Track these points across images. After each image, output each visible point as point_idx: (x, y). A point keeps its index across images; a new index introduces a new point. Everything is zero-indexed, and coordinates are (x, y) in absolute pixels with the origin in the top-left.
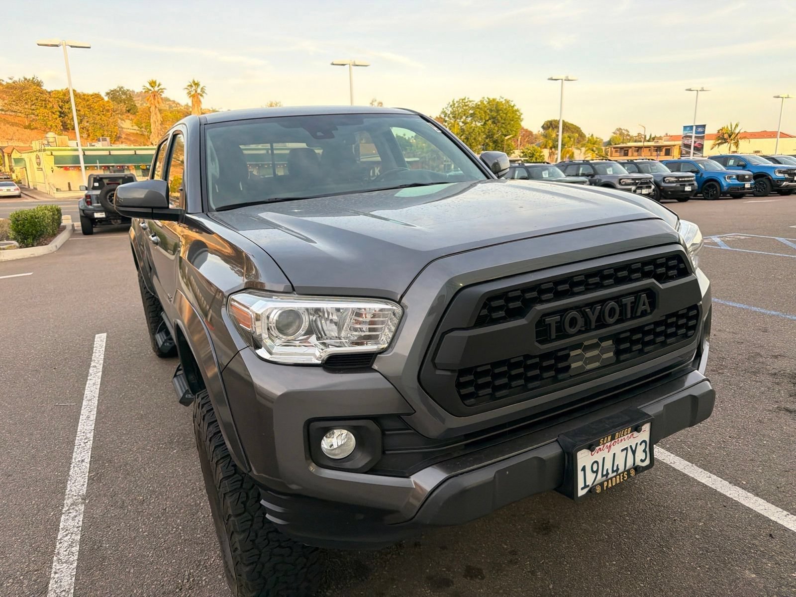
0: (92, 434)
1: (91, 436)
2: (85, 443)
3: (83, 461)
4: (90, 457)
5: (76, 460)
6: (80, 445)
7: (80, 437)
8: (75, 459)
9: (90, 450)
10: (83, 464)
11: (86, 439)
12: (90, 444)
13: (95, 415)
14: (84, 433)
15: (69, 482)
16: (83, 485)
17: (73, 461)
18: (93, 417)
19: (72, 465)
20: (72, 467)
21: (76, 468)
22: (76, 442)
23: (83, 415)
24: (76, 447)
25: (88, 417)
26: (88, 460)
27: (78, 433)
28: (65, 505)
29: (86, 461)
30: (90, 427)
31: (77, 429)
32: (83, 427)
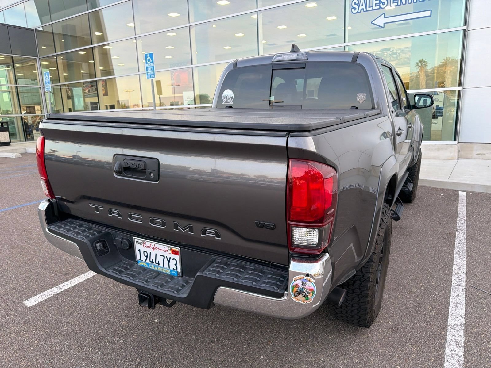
0: (455, 256)
1: (455, 255)
2: (459, 252)
3: (459, 243)
6: (462, 252)
7: (463, 256)
8: (464, 246)
9: (455, 247)
12: (456, 250)
13: (454, 268)
14: (461, 259)
15: (465, 237)
16: (458, 234)
21: (463, 242)
22: (465, 255)
24: (465, 252)
25: (459, 268)
26: (456, 243)
27: (465, 260)
28: (465, 231)
29: (458, 243)
30: (457, 261)
31: (466, 263)
32: (462, 263)
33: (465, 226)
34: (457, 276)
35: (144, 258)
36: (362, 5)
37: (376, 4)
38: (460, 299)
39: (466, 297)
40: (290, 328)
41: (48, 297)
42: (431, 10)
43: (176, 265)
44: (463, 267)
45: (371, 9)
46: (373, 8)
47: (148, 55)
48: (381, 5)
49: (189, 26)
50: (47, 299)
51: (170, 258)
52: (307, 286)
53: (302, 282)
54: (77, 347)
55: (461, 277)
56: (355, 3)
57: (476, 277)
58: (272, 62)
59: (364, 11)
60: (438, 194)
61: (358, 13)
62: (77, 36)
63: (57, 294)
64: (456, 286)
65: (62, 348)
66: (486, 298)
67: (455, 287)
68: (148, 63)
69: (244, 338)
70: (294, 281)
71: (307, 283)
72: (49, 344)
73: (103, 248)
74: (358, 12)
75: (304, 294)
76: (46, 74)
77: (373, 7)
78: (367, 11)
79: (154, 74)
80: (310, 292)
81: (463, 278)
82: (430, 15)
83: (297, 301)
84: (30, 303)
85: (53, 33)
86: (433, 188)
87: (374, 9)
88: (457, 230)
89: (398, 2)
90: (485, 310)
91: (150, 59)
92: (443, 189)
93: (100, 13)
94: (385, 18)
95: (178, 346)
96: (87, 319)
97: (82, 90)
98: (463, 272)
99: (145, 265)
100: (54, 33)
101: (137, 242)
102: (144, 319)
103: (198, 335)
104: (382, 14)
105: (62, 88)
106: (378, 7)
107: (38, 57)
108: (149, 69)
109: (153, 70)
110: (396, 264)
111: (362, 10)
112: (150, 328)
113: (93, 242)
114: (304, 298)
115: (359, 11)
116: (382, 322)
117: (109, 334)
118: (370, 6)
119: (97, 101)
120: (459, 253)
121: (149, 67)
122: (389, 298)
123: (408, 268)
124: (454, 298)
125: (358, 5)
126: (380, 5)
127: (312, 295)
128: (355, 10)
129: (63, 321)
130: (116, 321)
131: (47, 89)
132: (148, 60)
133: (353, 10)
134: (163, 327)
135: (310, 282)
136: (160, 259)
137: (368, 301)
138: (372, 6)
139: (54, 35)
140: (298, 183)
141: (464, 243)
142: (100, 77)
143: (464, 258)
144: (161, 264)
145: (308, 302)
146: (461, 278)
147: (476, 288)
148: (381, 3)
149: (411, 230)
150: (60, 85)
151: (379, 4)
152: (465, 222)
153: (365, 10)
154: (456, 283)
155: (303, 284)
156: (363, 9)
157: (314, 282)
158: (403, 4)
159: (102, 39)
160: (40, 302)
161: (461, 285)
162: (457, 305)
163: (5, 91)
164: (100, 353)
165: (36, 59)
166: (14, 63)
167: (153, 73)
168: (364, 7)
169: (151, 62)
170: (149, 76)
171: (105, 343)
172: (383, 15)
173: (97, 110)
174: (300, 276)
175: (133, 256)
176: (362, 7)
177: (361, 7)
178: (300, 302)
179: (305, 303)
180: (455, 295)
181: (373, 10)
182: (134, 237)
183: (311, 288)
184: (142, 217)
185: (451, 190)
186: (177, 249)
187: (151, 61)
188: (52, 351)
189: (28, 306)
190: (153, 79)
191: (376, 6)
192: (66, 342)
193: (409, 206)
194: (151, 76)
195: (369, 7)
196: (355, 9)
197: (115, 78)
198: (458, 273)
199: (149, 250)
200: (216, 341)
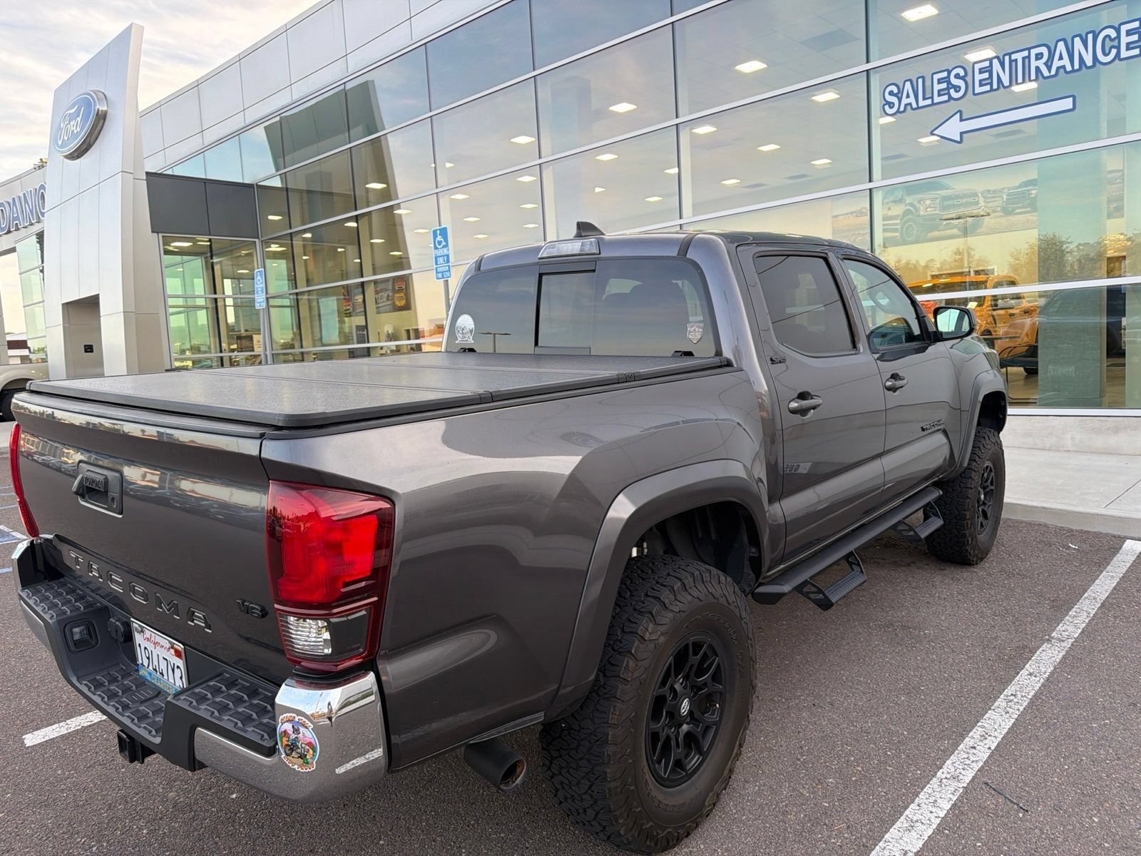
0: (996, 704)
1: (1000, 702)
2: (1015, 695)
3: (1031, 674)
4: (1020, 674)
5: (1038, 679)
6: (1022, 696)
7: (1016, 707)
8: (1039, 681)
9: (1013, 683)
10: (1032, 671)
11: (1011, 701)
12: (1008, 691)
13: (971, 734)
14: (1007, 713)
15: (1058, 660)
16: (1043, 650)
17: (1042, 680)
18: (976, 732)
19: (1046, 675)
20: (1048, 674)
21: (1043, 670)
22: (1025, 704)
23: (989, 748)
24: (1030, 697)
25: (984, 737)
26: (1024, 672)
27: (1016, 716)
28: (1070, 643)
29: (1028, 672)
30: (993, 717)
31: (1014, 724)
32: (1003, 724)
33: (1080, 631)
34: (966, 756)
35: (146, 663)
36: (908, 96)
37: (939, 91)
38: (931, 812)
39: (950, 809)
40: (488, 839)
41: (69, 731)
42: (1074, 97)
43: (181, 678)
44: (996, 734)
45: (929, 102)
46: (933, 101)
47: (438, 232)
48: (952, 91)
49: (540, 164)
50: (66, 734)
51: (174, 664)
52: (301, 735)
53: (293, 727)
54: (63, 833)
55: (972, 759)
56: (891, 93)
57: (1016, 761)
58: (540, 259)
59: (913, 109)
60: (1063, 547)
61: (898, 114)
62: (334, 191)
63: (90, 726)
64: (946, 778)
65: (36, 833)
66: (1002, 816)
67: (941, 781)
68: (438, 248)
69: (380, 849)
70: (280, 724)
71: (302, 729)
72: (20, 822)
73: (88, 637)
74: (898, 111)
75: (299, 751)
76: (259, 273)
77: (932, 98)
78: (918, 108)
79: (449, 271)
80: (307, 747)
81: (977, 761)
82: (1071, 107)
83: (291, 765)
84: (31, 739)
85: (287, 189)
86: (1062, 529)
87: (935, 102)
88: (1049, 640)
89: (991, 84)
90: (979, 846)
91: (442, 239)
92: (1088, 532)
93: (383, 142)
94: (961, 120)
95: (242, 852)
96: (112, 780)
97: (335, 302)
98: (987, 746)
99: (147, 674)
100: (289, 190)
101: (136, 629)
102: (213, 791)
103: (294, 834)
104: (956, 111)
105: (301, 299)
106: (946, 98)
107: (258, 238)
108: (441, 260)
109: (448, 261)
110: (830, 714)
111: (909, 107)
112: (213, 809)
113: (64, 626)
114: (301, 761)
115: (902, 109)
116: (702, 847)
117: (131, 815)
118: (927, 96)
119: (364, 324)
120: (1012, 698)
121: (440, 257)
122: (759, 793)
123: (853, 725)
124: (918, 808)
125: (898, 97)
126: (949, 94)
127: (313, 756)
128: (891, 108)
129: (69, 780)
130: (161, 790)
131: (258, 305)
132: (438, 241)
133: (887, 107)
134: (239, 810)
135: (306, 727)
136: (163, 666)
137: (610, 789)
138: (930, 96)
139: (289, 193)
140: (302, 529)
141: (1045, 673)
142: (370, 276)
143: (1017, 712)
144: (166, 677)
145: (308, 770)
146: (973, 761)
147: (994, 790)
148: (951, 88)
149: (925, 634)
150: (297, 294)
151: (946, 92)
152: (1087, 621)
153: (914, 105)
154: (949, 773)
155: (296, 731)
156: (910, 104)
157: (312, 729)
158: (1005, 87)
159: (387, 194)
160: (51, 739)
161: (961, 777)
162: (912, 827)
163: (201, 308)
164: (94, 849)
165: (255, 242)
166: (214, 253)
167: (447, 268)
168: (912, 100)
169: (444, 247)
170: (440, 275)
171: (116, 830)
172: (958, 114)
173: (365, 343)
174: (288, 715)
175: (133, 657)
176: (908, 101)
177: (905, 101)
178: (296, 767)
179: (305, 770)
180: (925, 801)
181: (933, 104)
182: (132, 619)
183: (309, 740)
184: (121, 581)
185: (1107, 535)
186: (180, 647)
187: (444, 243)
188: (18, 835)
189: (27, 746)
190: (447, 281)
191: (939, 95)
192: (49, 821)
193: (965, 574)
194: (443, 276)
195: (924, 99)
196: (891, 105)
197: (411, 274)
198: (974, 748)
199: (150, 647)
200: (320, 850)
